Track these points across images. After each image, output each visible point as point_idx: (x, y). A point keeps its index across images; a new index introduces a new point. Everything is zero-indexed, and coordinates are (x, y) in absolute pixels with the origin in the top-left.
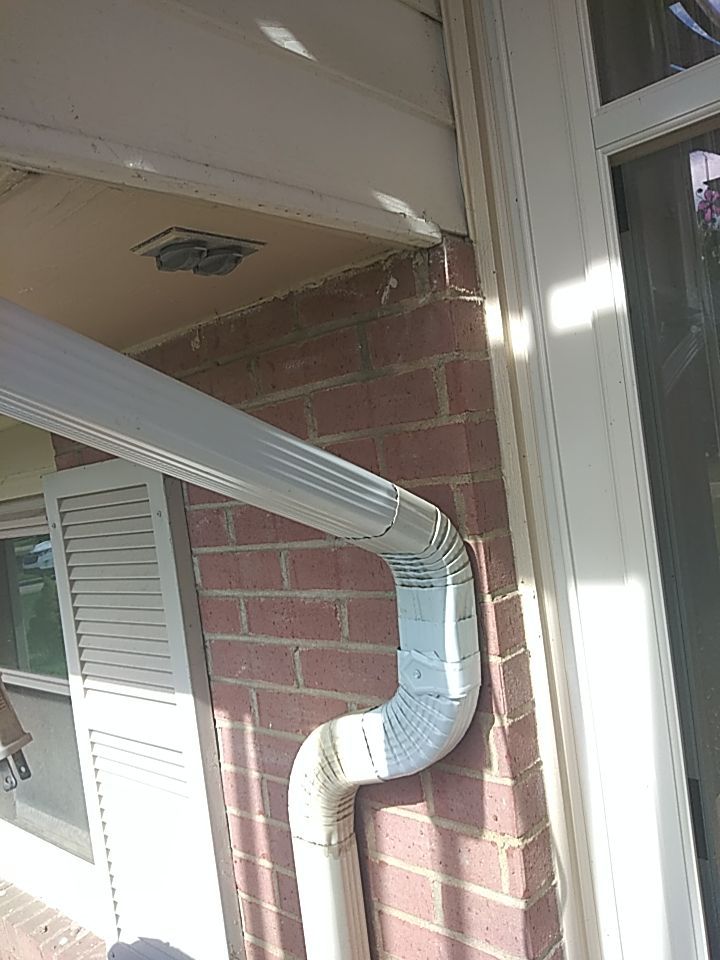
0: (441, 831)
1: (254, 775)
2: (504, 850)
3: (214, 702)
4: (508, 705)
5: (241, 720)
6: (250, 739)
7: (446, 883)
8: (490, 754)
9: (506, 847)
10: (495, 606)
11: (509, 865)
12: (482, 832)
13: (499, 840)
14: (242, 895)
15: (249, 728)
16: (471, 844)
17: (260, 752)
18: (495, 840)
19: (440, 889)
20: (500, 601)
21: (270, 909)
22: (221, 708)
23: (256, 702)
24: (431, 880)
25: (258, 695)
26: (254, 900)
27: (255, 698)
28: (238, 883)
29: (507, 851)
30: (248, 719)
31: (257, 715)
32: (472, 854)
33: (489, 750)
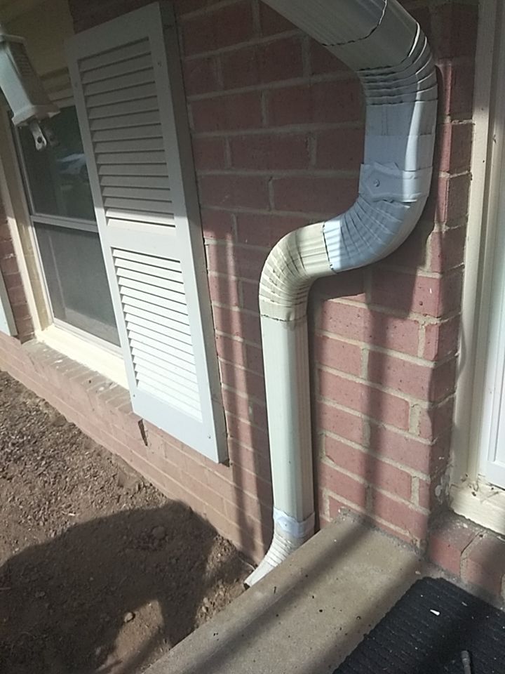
0: (374, 314)
1: (233, 278)
2: (423, 327)
3: (203, 225)
4: (448, 215)
5: (224, 238)
6: (230, 253)
7: (373, 350)
8: (425, 255)
9: (426, 325)
10: (453, 127)
11: (426, 337)
12: (408, 314)
13: (421, 320)
14: (221, 359)
15: (230, 244)
16: (398, 323)
17: (237, 261)
18: (418, 320)
19: (367, 355)
20: (457, 124)
21: (240, 368)
22: (208, 229)
23: (236, 224)
24: (362, 348)
25: (237, 218)
26: (229, 363)
27: (235, 220)
28: (219, 351)
29: (426, 328)
30: (229, 237)
31: (236, 233)
32: (397, 330)
33: (425, 251)
